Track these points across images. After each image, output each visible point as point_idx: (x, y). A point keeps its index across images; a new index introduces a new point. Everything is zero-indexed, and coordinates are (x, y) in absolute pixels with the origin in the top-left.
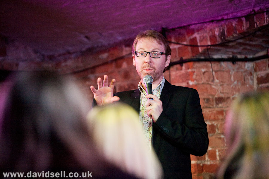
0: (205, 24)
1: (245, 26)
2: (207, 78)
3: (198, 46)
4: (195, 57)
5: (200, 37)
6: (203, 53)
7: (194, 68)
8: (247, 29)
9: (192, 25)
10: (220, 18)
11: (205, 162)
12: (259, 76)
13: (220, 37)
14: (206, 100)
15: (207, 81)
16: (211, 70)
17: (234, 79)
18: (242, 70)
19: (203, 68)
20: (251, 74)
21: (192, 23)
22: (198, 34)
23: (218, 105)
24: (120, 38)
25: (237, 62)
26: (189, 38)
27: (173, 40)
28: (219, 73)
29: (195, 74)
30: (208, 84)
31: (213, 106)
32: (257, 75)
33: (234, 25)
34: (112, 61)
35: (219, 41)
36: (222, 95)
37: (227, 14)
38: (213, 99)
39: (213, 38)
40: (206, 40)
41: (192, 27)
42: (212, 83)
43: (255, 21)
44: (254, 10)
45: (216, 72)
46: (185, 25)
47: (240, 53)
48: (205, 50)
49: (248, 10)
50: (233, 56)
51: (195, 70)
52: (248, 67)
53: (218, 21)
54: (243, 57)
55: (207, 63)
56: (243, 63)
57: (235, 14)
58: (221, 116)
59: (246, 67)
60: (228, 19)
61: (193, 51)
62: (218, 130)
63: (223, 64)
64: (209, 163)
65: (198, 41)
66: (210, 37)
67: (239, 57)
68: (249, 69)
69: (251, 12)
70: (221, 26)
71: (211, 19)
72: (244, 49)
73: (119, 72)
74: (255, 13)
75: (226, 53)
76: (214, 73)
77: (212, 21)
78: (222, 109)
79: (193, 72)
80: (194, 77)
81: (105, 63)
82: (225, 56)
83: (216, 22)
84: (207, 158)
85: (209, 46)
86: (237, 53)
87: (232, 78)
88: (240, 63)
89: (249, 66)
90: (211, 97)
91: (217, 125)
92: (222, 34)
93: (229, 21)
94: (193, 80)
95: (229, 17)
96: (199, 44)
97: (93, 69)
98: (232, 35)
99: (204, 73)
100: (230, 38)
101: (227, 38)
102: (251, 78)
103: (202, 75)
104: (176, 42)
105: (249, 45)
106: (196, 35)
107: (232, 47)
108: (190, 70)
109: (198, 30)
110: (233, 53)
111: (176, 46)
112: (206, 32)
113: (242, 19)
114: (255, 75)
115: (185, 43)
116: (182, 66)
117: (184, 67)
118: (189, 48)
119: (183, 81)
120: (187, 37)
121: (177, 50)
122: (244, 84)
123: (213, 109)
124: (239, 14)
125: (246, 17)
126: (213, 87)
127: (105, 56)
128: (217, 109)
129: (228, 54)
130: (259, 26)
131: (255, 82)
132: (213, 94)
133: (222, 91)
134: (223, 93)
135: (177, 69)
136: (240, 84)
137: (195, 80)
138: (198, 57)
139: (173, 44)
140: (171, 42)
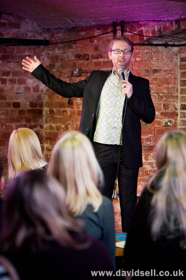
0: (149, 22)
1: (175, 27)
2: (148, 57)
4: (141, 43)
5: (145, 30)
6: (147, 41)
7: (140, 50)
8: (176, 29)
9: (140, 21)
10: (159, 19)
12: (182, 57)
13: (158, 32)
14: (146, 71)
15: (148, 58)
16: (151, 51)
17: (165, 58)
18: (171, 52)
19: (146, 50)
20: (176, 55)
21: (141, 20)
23: (154, 74)
24: (93, 24)
25: (168, 47)
27: (128, 30)
28: (156, 53)
29: (141, 53)
30: (149, 60)
31: (151, 75)
32: (180, 56)
33: (167, 25)
34: (88, 38)
35: (157, 34)
36: (157, 68)
37: (163, 18)
38: (151, 70)
39: (153, 32)
40: (149, 33)
41: (140, 23)
42: (151, 60)
43: (181, 24)
44: (181, 18)
45: (154, 53)
46: (136, 20)
47: (170, 41)
48: (148, 39)
49: (177, 17)
50: (166, 43)
52: (175, 51)
53: (158, 21)
54: (172, 43)
55: (149, 46)
56: (172, 47)
57: (169, 18)
58: (155, 81)
59: (174, 50)
60: (164, 21)
61: (140, 38)
62: (153, 90)
63: (159, 48)
65: (144, 32)
66: (152, 31)
67: (170, 43)
68: (176, 51)
69: (179, 18)
70: (159, 25)
71: (153, 19)
72: (173, 39)
73: (92, 45)
74: (182, 20)
75: (161, 41)
76: (153, 53)
77: (154, 21)
78: (156, 77)
80: (140, 55)
81: (84, 39)
82: (160, 43)
83: (156, 21)
85: (151, 37)
86: (168, 41)
87: (164, 57)
88: (170, 47)
89: (175, 49)
90: (150, 69)
91: (153, 87)
92: (160, 30)
93: (164, 22)
94: (139, 57)
95: (165, 20)
96: (144, 35)
97: (75, 41)
98: (166, 32)
99: (147, 53)
100: (165, 33)
101: (162, 34)
102: (176, 57)
103: (145, 54)
104: (129, 31)
105: (177, 37)
106: (143, 28)
107: (165, 38)
108: (137, 51)
109: (144, 25)
110: (166, 41)
111: (130, 34)
112: (149, 28)
113: (173, 22)
114: (179, 55)
115: (135, 33)
118: (138, 36)
120: (137, 29)
121: (130, 36)
122: (171, 61)
123: (151, 77)
124: (171, 19)
125: (175, 21)
126: (152, 62)
127: (83, 33)
128: (153, 77)
129: (163, 41)
130: (183, 29)
131: (179, 60)
132: (151, 67)
133: (157, 66)
134: (158, 67)
136: (169, 61)
137: (140, 57)
138: (143, 42)
139: (127, 32)
140: (126, 31)
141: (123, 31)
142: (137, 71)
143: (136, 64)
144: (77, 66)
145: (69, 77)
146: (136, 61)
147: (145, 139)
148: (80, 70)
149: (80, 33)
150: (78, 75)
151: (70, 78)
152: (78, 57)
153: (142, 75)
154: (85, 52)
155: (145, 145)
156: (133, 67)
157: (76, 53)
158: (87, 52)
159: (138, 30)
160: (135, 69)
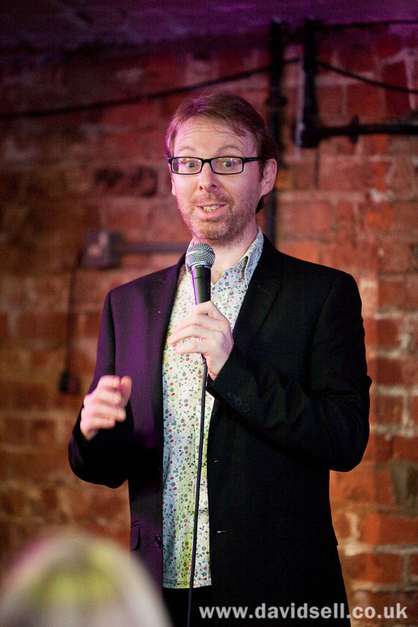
3: (407, 91)
4: (395, 122)
7: (391, 153)
9: (394, 22)
11: (399, 429)
14: (416, 248)
19: (417, 155)
21: (396, 19)
22: (411, 54)
24: (180, 31)
26: (384, 61)
27: (335, 62)
29: (392, 170)
34: (152, 97)
41: (395, 29)
46: (375, 19)
51: (392, 159)
61: (390, 103)
64: (410, 434)
65: (409, 74)
79: (387, 165)
80: (388, 179)
81: (133, 99)
84: (406, 419)
94: (382, 188)
96: (410, 86)
97: (96, 111)
103: (413, 174)
104: (341, 67)
106: (404, 56)
108: (376, 159)
109: (411, 43)
111: (344, 82)
115: (369, 75)
116: (354, 141)
117: (360, 147)
118: (381, 94)
119: (354, 188)
120: (376, 59)
121: (344, 91)
127: (133, 75)
135: (340, 150)
137: (389, 187)
138: (404, 119)
139: (333, 74)
140: (328, 68)
141: (313, 68)
142: (375, 250)
143: (370, 217)
144: (104, 220)
145: (65, 268)
146: (368, 204)
147: (407, 562)
148: (115, 239)
149: (119, 75)
150: (106, 261)
151: (68, 277)
152: (109, 179)
153: (397, 268)
154: (141, 161)
155: (407, 589)
156: (358, 229)
157: (98, 164)
158: (148, 157)
159: (380, 63)
160: (365, 244)
